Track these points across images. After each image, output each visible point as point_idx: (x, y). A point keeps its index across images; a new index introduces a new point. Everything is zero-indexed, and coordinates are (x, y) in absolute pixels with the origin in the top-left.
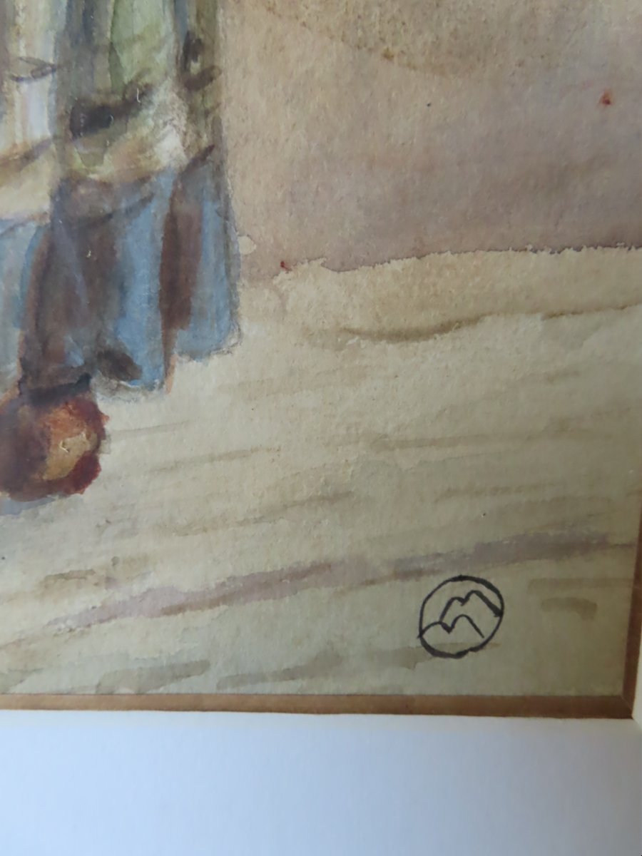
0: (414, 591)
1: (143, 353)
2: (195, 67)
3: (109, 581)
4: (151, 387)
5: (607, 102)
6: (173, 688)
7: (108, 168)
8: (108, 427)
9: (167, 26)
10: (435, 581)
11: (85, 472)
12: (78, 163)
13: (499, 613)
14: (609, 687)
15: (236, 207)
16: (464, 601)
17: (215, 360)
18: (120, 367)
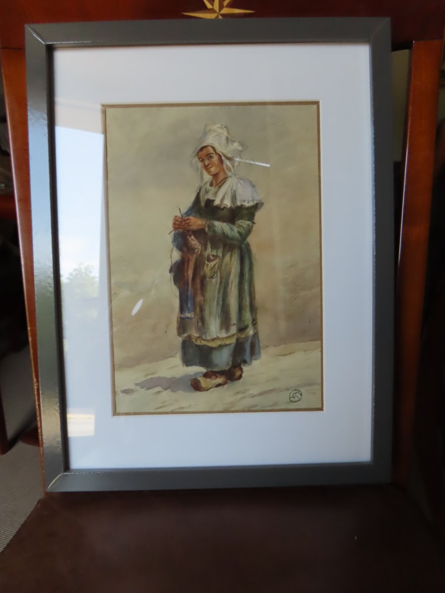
0: (288, 393)
1: (248, 359)
2: (254, 322)
3: (244, 393)
4: (249, 365)
5: (310, 322)
6: (253, 409)
7: (243, 336)
8: (244, 370)
9: (250, 318)
10: (291, 391)
11: (240, 377)
12: (239, 336)
13: (301, 395)
14: (319, 406)
15: (260, 340)
16: (296, 393)
18: (245, 362)
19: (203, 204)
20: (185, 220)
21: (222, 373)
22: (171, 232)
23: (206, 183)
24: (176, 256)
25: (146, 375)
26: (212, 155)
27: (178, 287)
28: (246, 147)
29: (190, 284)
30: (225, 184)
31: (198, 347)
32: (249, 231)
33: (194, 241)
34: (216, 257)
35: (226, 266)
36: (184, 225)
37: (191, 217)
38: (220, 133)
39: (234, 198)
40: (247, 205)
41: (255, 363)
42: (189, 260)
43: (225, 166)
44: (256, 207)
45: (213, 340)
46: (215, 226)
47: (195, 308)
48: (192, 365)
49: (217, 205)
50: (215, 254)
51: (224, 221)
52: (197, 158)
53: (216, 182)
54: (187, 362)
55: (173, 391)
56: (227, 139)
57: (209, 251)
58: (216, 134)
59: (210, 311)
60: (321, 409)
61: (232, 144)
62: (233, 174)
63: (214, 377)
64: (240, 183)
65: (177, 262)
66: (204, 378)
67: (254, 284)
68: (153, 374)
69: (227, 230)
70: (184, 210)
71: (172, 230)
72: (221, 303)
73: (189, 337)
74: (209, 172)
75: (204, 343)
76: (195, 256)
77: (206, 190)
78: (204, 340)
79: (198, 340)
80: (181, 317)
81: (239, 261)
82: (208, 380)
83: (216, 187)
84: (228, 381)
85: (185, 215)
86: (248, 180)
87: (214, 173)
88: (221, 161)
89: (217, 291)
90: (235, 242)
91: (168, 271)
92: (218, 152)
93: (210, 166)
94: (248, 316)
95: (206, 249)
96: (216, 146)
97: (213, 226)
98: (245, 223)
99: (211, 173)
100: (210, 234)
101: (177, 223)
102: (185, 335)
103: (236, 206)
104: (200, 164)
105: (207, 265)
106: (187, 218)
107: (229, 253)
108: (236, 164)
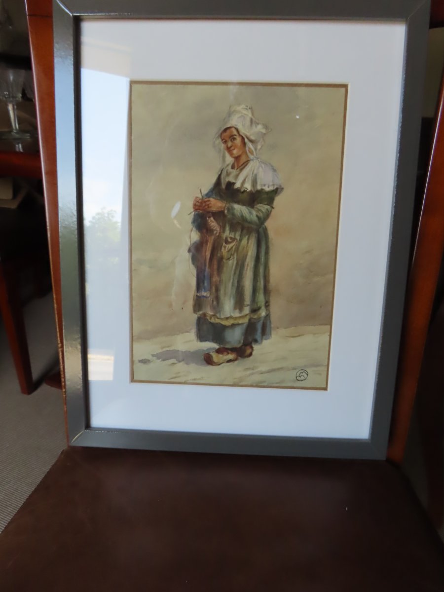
0: (295, 372)
1: (259, 339)
2: (267, 304)
3: (253, 369)
4: (259, 344)
5: (321, 307)
6: (261, 385)
7: (256, 317)
8: (254, 349)
11: (251, 354)
12: (252, 316)
13: (308, 375)
14: (324, 386)
15: (272, 321)
16: (302, 373)
17: (268, 340)
18: (256, 341)
19: (224, 186)
20: (205, 202)
21: (233, 350)
22: (191, 213)
23: (228, 165)
24: (195, 236)
25: (162, 348)
26: (235, 137)
27: (195, 267)
28: (270, 130)
29: (207, 264)
30: (247, 167)
31: (213, 325)
32: (268, 215)
33: (213, 223)
34: (233, 239)
35: (244, 248)
36: (205, 206)
37: (211, 199)
38: (244, 114)
39: (254, 182)
40: (267, 189)
41: (266, 343)
42: (207, 241)
43: (247, 149)
44: (276, 192)
45: (227, 318)
46: (234, 209)
47: (211, 288)
48: (206, 341)
49: (238, 188)
50: (233, 236)
51: (243, 204)
52: (220, 140)
53: (238, 165)
54: (201, 337)
55: (187, 364)
56: (251, 121)
57: (227, 233)
58: (240, 115)
59: (225, 291)
60: (326, 389)
61: (256, 127)
62: (255, 157)
63: (226, 353)
64: (262, 167)
65: (195, 242)
66: (217, 354)
67: (269, 267)
68: (168, 347)
69: (246, 213)
70: (205, 192)
71: (192, 211)
72: (236, 284)
73: (205, 315)
74: (231, 154)
75: (217, 321)
76: (213, 238)
77: (227, 172)
78: (218, 318)
79: (213, 318)
80: (197, 296)
81: (256, 245)
82: (221, 355)
83: (238, 170)
84: (239, 358)
85: (206, 197)
86: (270, 164)
87: (236, 155)
88: (244, 144)
89: (233, 272)
90: (253, 226)
91: (187, 251)
92: (241, 134)
93: (232, 148)
94: (261, 298)
95: (224, 231)
96: (240, 127)
97: (233, 209)
98: (264, 207)
99: (234, 156)
100: (229, 216)
101: (197, 204)
102: (201, 312)
103: (256, 190)
104: (223, 146)
105: (225, 247)
106: (206, 200)
107: (247, 237)
108: (259, 147)
